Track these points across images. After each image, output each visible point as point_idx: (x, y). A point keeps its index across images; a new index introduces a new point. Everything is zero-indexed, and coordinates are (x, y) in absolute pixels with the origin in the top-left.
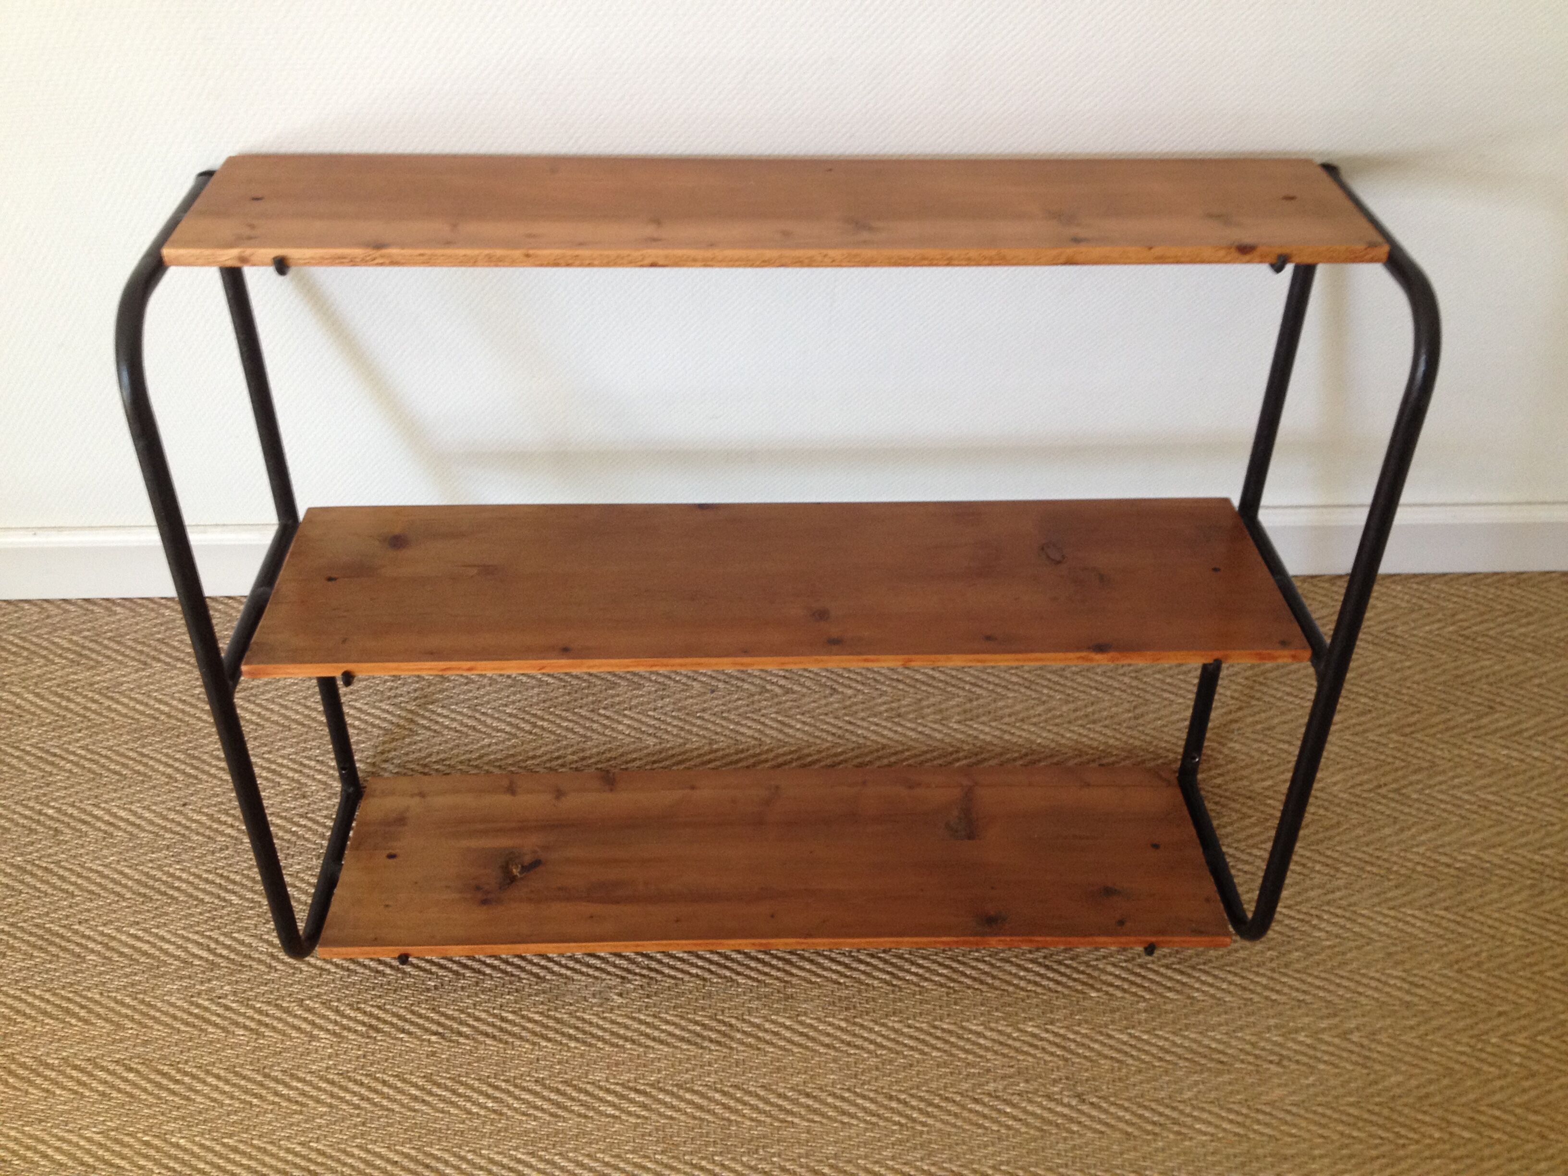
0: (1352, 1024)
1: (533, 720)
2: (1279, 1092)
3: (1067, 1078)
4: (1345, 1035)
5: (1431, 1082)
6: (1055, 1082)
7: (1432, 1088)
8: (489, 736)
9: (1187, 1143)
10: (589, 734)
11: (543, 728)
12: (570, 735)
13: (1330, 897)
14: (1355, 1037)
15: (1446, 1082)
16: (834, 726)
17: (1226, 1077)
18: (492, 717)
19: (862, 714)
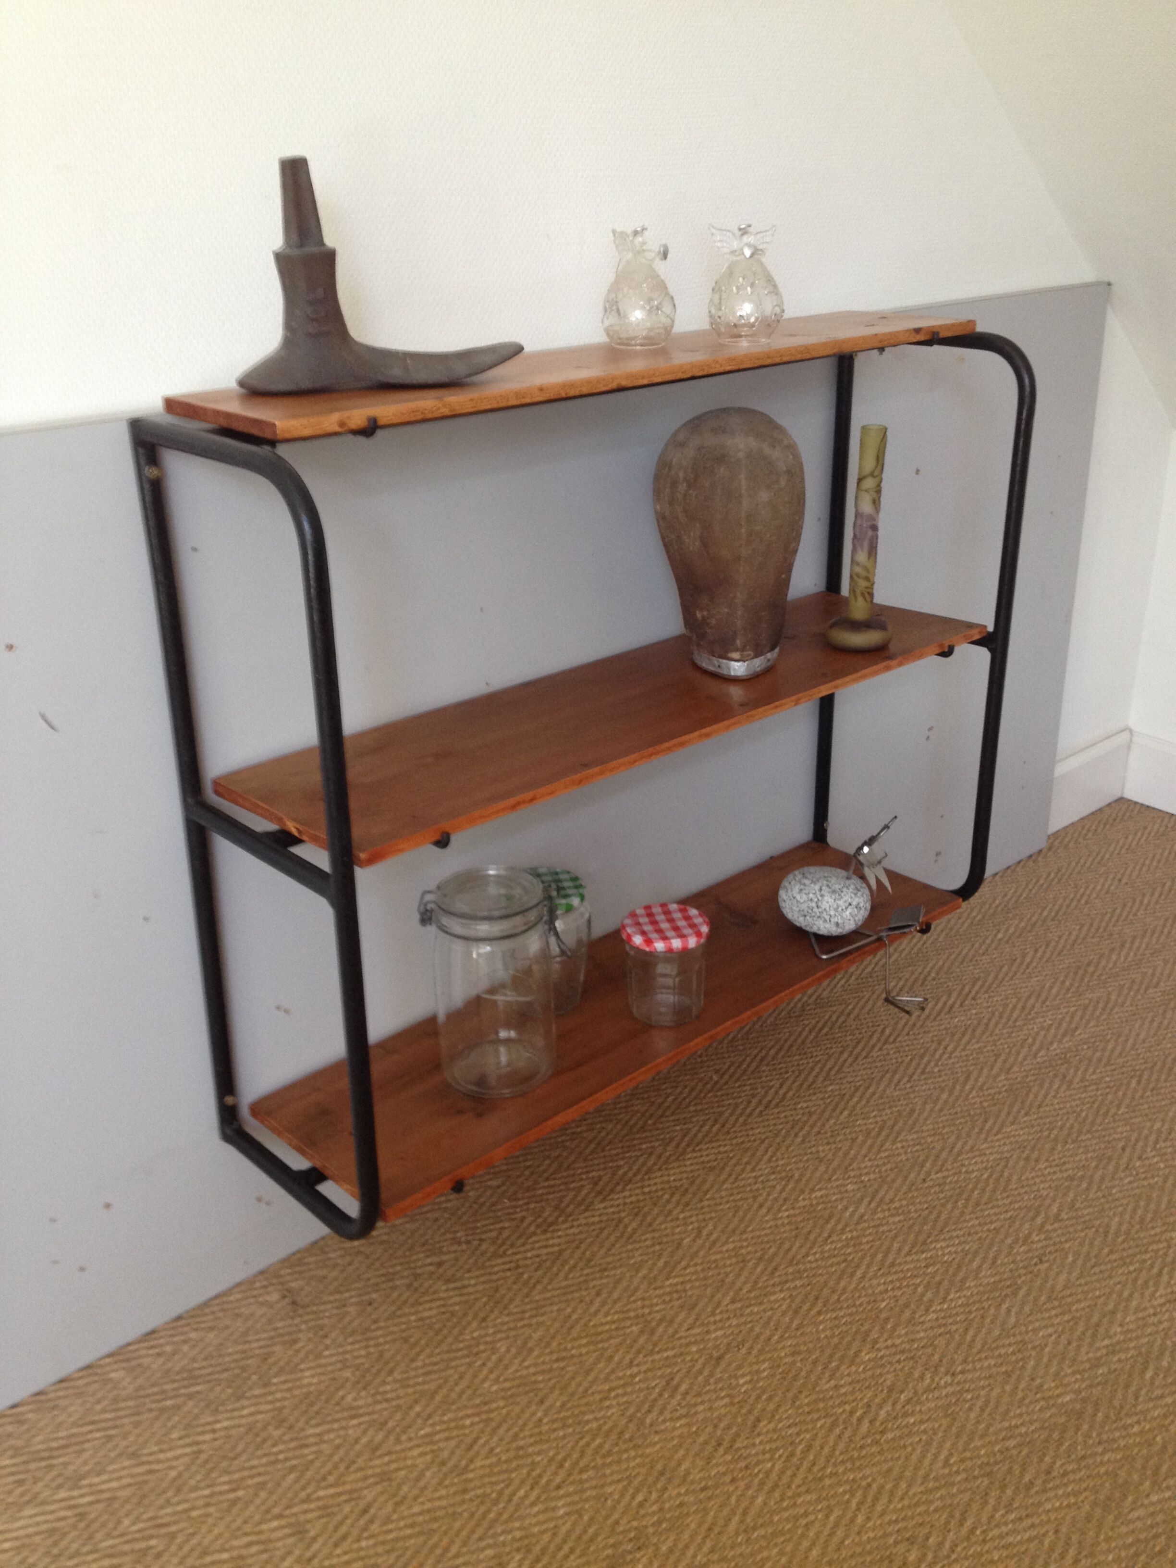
0: (1055, 1209)
1: (208, 1428)
2: (1063, 1277)
3: (926, 1369)
4: (1057, 1218)
5: (1134, 1211)
6: (922, 1377)
7: (1139, 1212)
8: (172, 1468)
9: (1047, 1350)
10: (278, 1405)
11: (226, 1428)
12: (260, 1417)
13: (956, 1150)
14: (1064, 1215)
15: (1142, 1203)
16: (504, 1263)
17: (1022, 1292)
18: (162, 1451)
19: (521, 1241)
